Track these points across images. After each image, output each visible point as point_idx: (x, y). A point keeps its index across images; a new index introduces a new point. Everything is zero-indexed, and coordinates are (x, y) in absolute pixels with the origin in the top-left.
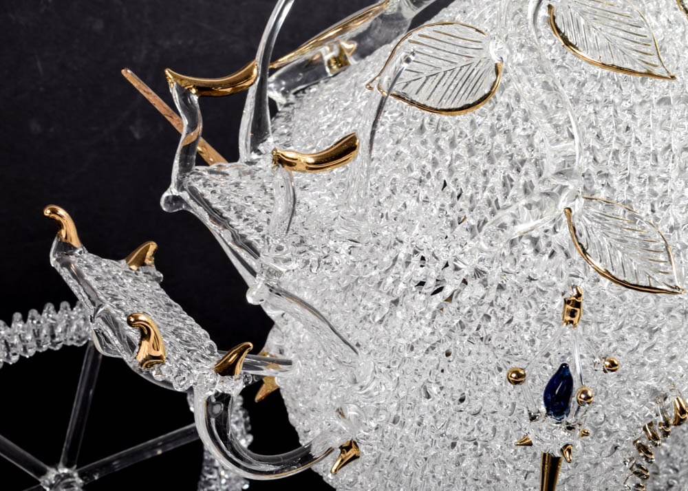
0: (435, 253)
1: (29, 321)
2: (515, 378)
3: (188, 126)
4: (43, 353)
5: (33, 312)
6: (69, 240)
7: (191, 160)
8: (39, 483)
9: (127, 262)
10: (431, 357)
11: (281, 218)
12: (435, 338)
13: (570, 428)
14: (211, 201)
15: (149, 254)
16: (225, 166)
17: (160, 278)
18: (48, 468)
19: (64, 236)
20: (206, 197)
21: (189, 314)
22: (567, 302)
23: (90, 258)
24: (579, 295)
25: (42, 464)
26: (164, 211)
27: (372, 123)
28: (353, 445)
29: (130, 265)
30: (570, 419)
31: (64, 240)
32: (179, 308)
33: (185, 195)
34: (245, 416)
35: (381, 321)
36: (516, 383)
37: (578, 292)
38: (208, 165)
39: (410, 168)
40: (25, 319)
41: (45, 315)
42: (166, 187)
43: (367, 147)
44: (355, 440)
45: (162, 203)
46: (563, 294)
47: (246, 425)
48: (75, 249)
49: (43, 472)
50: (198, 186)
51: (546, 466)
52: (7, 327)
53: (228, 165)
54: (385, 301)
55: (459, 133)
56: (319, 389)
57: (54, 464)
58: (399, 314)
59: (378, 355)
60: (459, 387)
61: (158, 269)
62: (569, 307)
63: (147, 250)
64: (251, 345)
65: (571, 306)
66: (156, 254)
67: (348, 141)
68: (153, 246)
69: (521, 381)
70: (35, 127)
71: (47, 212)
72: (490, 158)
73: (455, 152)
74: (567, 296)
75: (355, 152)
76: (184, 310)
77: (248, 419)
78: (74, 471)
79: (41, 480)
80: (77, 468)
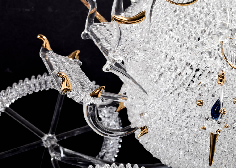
0: (173, 56)
1: (37, 79)
2: (200, 104)
3: (92, 7)
4: (42, 91)
5: (39, 76)
6: (46, 48)
7: (93, 20)
8: (41, 139)
9: (68, 57)
10: (172, 95)
11: (115, 40)
12: (174, 89)
13: (219, 123)
14: (97, 35)
15: (77, 54)
16: (106, 23)
17: (81, 64)
18: (44, 134)
19: (44, 46)
20: (95, 34)
21: (87, 76)
22: (219, 76)
23: (54, 55)
24: (223, 74)
25: (42, 133)
26: (83, 39)
27: (151, 6)
28: (145, 128)
29: (69, 58)
30: (219, 120)
31: (44, 48)
32: (84, 74)
33: (89, 33)
34: (119, 120)
35: (156, 82)
36: (200, 106)
37: (223, 73)
38: (100, 22)
39: (169, 25)
40: (36, 78)
41: (43, 77)
42: (83, 30)
43: (149, 16)
44: (146, 126)
45: (82, 36)
46: (218, 73)
47: (120, 123)
48: (49, 51)
49: (43, 136)
50: (94, 30)
51: (212, 138)
52: (29, 81)
53: (107, 23)
54: (157, 74)
55: (188, 13)
56: (136, 107)
57: (47, 133)
58: (162, 79)
59: (154, 94)
60: (182, 107)
61: (80, 60)
62: (220, 78)
63: (76, 53)
64: (104, 87)
65: (221, 78)
66: (79, 55)
67: (142, 13)
68: (78, 52)
69: (202, 105)
70: (50, 10)
71: (39, 37)
72: (198, 23)
73: (186, 20)
74: (219, 74)
75: (144, 17)
76: (86, 75)
77: (121, 121)
78: (54, 136)
79: (42, 138)
80: (55, 135)
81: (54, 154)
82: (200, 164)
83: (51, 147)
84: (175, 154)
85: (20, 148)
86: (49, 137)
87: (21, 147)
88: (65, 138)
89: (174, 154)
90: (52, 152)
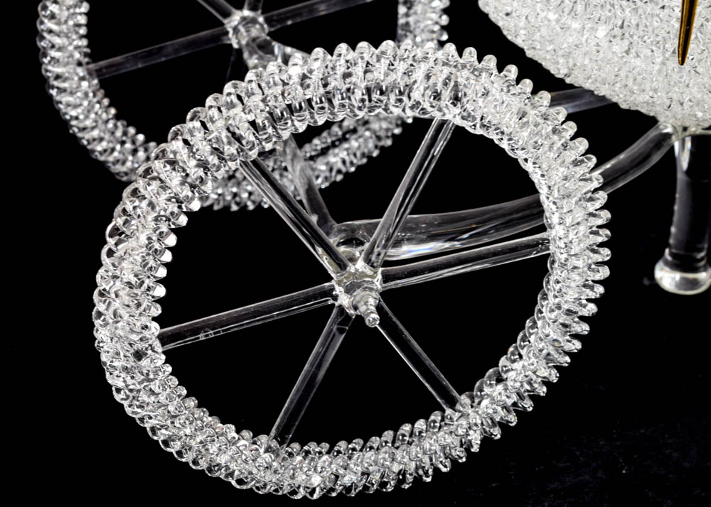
8: (223, 24)
18: (233, 10)
25: (228, 5)
49: (227, 14)
57: (240, 8)
78: (259, 16)
79: (225, 21)
80: (262, 13)
81: (257, 59)
82: (653, 63)
83: (251, 43)
84: (585, 37)
85: (167, 45)
86: (244, 19)
87: (168, 43)
88: (289, 22)
89: (582, 36)
90: (251, 55)
